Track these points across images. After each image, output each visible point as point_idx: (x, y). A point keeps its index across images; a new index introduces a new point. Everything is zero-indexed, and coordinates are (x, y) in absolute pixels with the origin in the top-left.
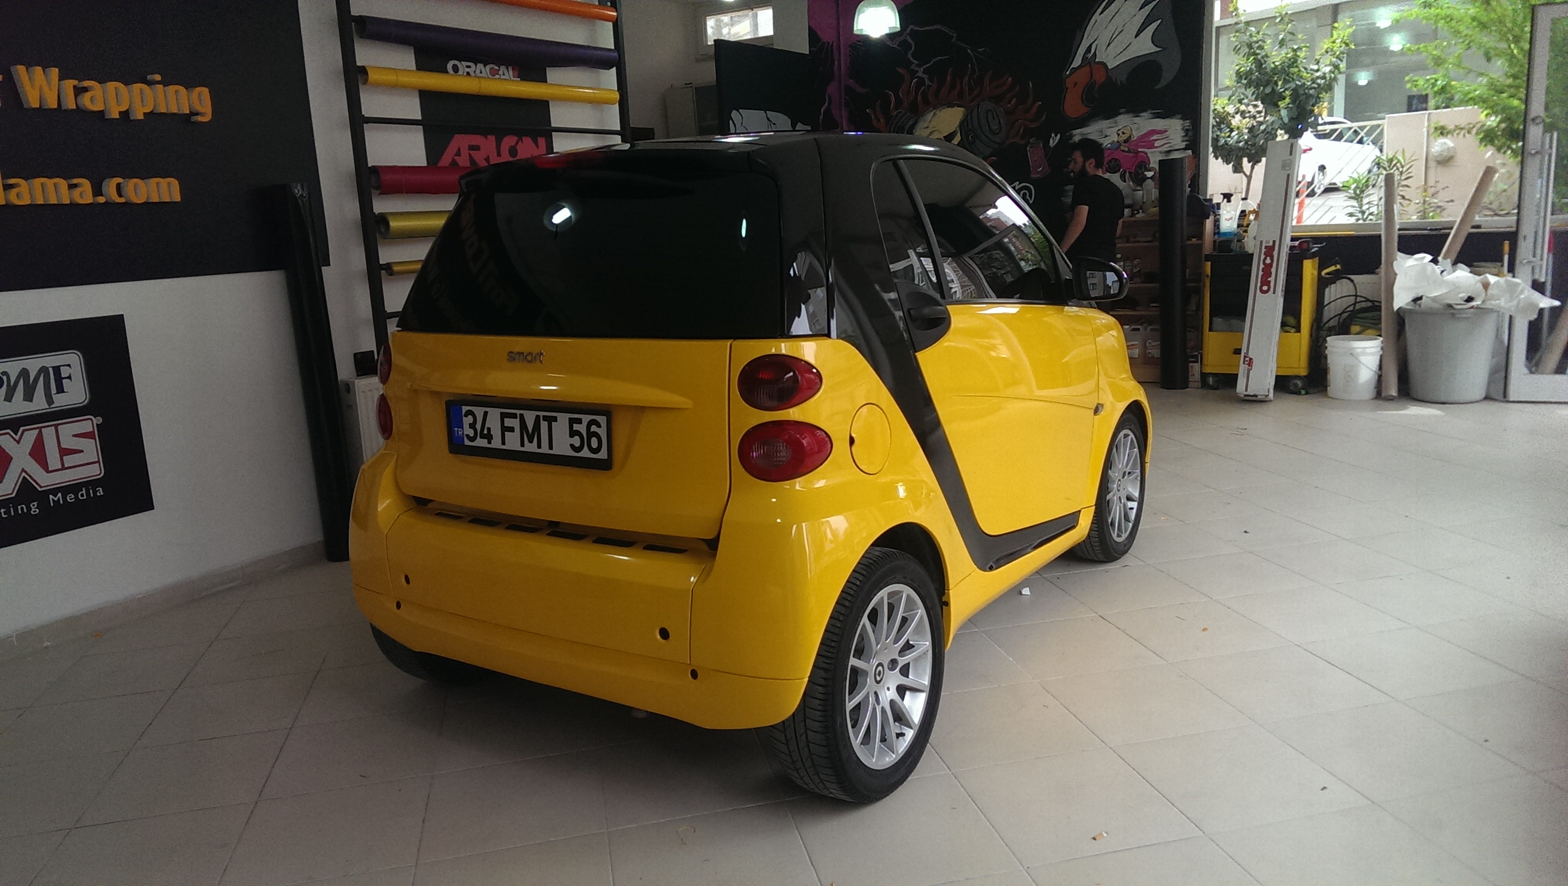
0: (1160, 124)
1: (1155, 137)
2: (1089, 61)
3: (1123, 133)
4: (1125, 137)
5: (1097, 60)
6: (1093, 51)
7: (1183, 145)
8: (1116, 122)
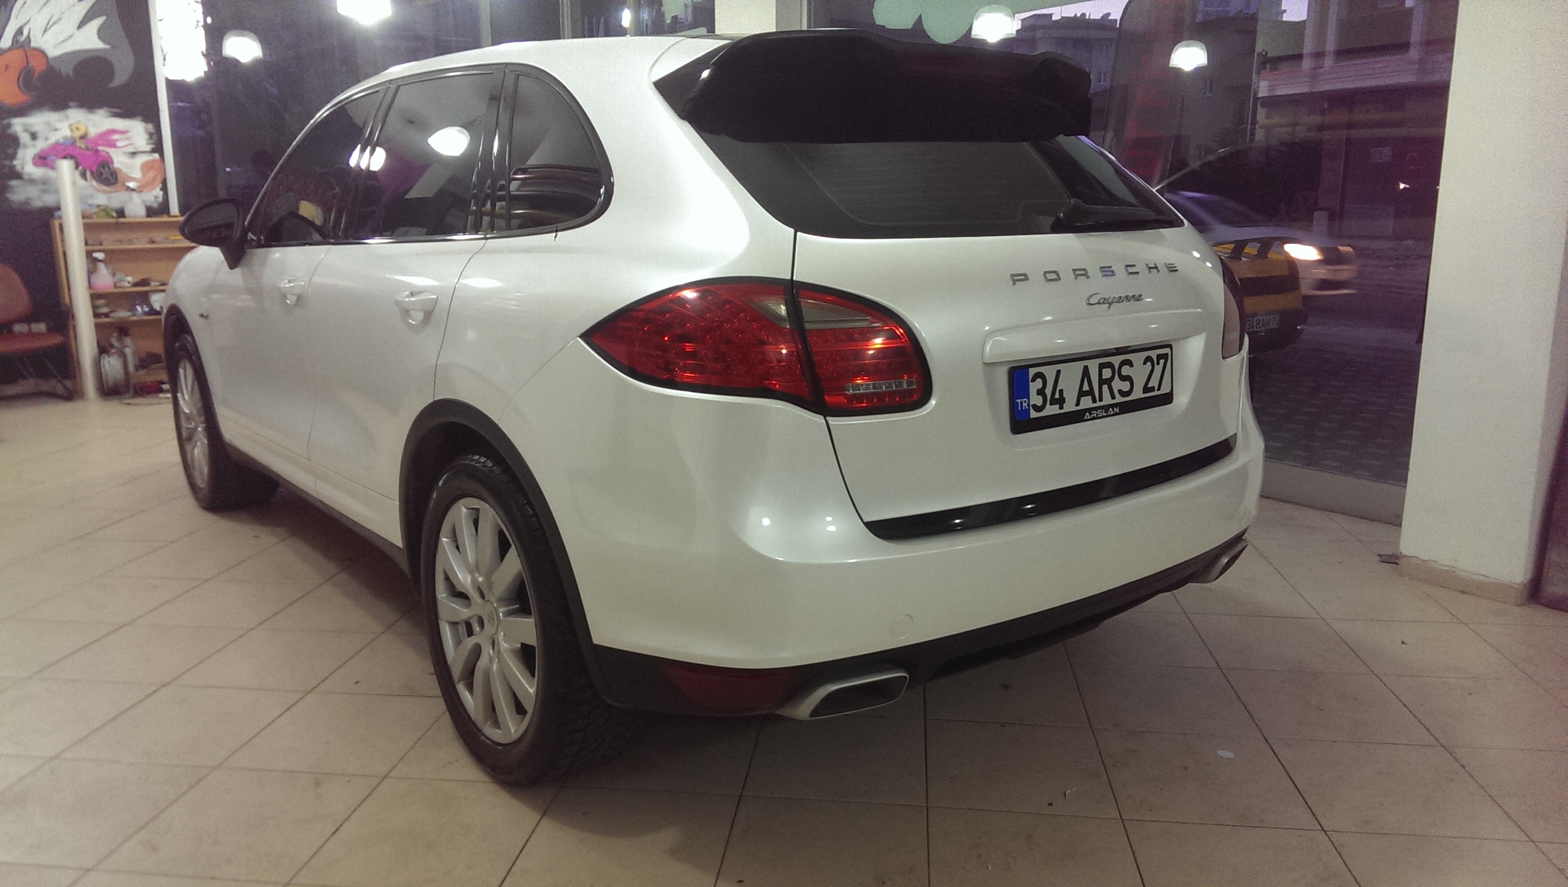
0: (119, 123)
1: (115, 137)
2: (22, 44)
3: (77, 128)
4: (77, 134)
5: (33, 45)
6: (25, 33)
7: (149, 148)
8: (67, 117)
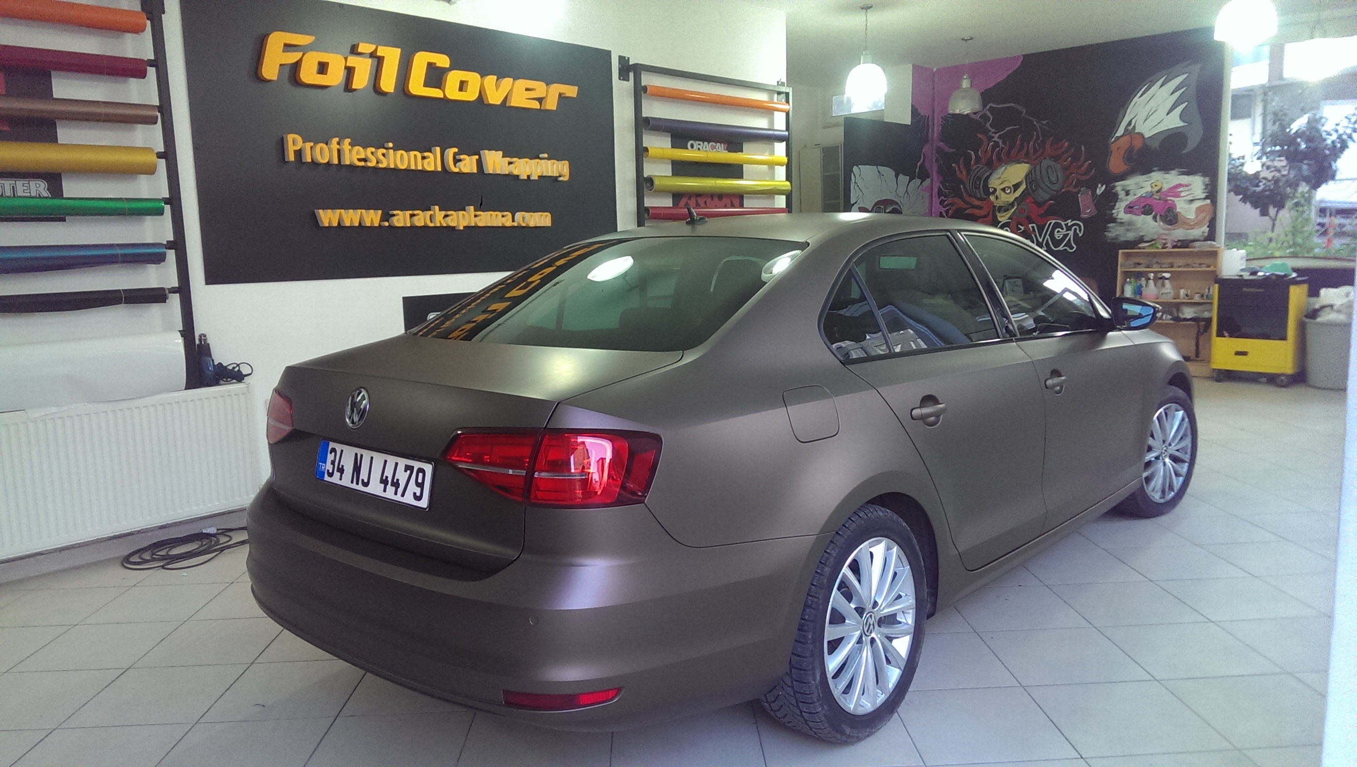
0: (1185, 179)
1: (1181, 189)
2: (1130, 132)
3: (1156, 186)
4: (1157, 189)
5: (1136, 131)
6: (1133, 124)
7: (1204, 196)
8: (1150, 177)
